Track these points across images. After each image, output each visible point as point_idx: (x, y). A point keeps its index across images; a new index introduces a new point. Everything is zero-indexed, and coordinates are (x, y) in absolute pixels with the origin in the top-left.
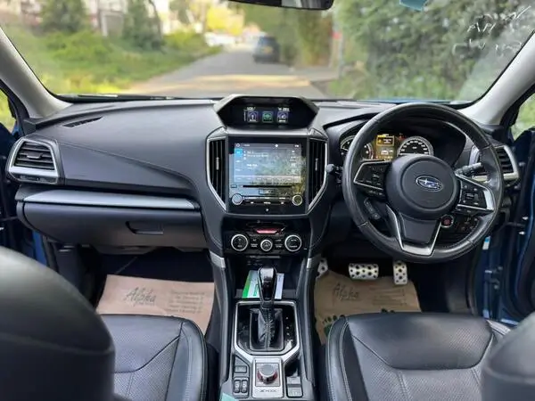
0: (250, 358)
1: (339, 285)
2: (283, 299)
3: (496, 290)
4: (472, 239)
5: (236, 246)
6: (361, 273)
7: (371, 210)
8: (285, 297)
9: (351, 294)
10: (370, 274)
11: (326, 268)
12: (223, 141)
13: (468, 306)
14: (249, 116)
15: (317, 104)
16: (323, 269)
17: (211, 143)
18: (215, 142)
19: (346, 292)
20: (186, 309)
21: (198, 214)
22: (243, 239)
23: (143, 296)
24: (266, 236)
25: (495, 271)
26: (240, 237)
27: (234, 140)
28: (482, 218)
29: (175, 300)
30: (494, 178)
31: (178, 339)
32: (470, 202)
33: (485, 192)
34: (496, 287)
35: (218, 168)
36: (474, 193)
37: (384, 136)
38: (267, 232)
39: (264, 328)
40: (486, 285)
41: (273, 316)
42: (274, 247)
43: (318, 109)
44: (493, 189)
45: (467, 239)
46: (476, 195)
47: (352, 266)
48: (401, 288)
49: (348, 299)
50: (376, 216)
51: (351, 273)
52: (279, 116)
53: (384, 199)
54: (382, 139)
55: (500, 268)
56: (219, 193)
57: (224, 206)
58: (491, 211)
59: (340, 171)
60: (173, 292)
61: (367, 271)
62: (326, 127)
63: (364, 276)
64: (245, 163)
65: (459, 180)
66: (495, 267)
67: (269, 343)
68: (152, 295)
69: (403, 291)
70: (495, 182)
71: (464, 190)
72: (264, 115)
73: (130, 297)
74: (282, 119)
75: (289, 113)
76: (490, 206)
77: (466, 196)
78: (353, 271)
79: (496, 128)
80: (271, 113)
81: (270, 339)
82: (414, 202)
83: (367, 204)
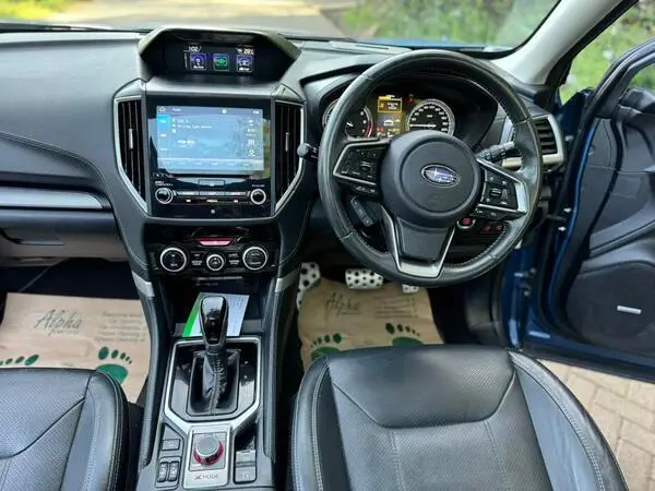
0: (185, 427)
1: (334, 294)
2: (242, 334)
3: (526, 297)
4: (495, 253)
5: (168, 265)
6: (362, 281)
7: (361, 212)
8: (246, 331)
9: (349, 305)
10: (372, 281)
11: (318, 275)
12: (139, 102)
13: (492, 319)
14: (192, 59)
15: (298, 45)
16: (314, 276)
17: (120, 104)
18: (126, 103)
19: (343, 304)
20: (124, 337)
21: (109, 217)
22: (178, 255)
23: (62, 320)
24: (212, 250)
25: (527, 275)
26: (173, 252)
27: (155, 101)
28: (510, 222)
29: (109, 325)
30: (530, 167)
31: (82, 404)
32: (496, 200)
33: (517, 187)
34: (526, 293)
35: (132, 146)
36: (501, 187)
37: (388, 97)
38: (215, 243)
39: (211, 380)
40: (515, 292)
41: (224, 363)
42: (228, 265)
43: (299, 51)
44: (527, 182)
45: (488, 253)
46: (505, 190)
47: (350, 272)
48: (410, 297)
49: (345, 313)
50: (368, 222)
51: (348, 282)
52: (238, 62)
53: (378, 198)
54: (387, 102)
55: (533, 271)
56: (136, 186)
57: (144, 206)
58: (524, 214)
59: (317, 154)
60: (105, 314)
61: (368, 276)
62: (304, 82)
63: (364, 285)
64: (175, 137)
65: (482, 168)
66: (527, 269)
67: (216, 402)
68: (76, 319)
69: (413, 299)
70: (531, 173)
71: (488, 183)
72: (215, 60)
73: (44, 322)
74: (244, 65)
75: (255, 56)
76: (522, 207)
77: (491, 192)
78: (351, 277)
79: (540, 89)
80: (226, 56)
81: (218, 395)
82: (417, 204)
83: (355, 204)
